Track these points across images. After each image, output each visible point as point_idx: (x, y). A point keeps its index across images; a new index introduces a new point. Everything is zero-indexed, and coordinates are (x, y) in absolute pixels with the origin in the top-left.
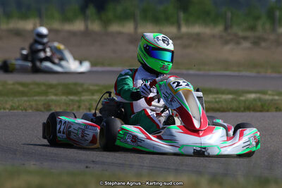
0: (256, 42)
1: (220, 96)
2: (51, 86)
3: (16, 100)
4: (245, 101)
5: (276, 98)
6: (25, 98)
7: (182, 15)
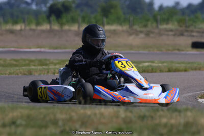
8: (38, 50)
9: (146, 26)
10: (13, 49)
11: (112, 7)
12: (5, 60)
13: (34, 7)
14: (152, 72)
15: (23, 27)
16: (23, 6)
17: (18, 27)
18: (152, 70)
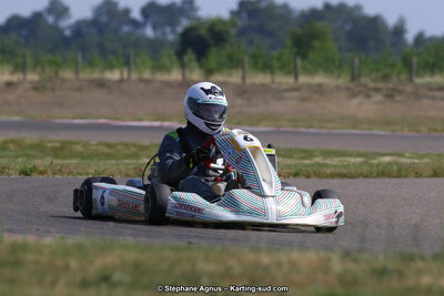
0: (390, 95)
1: (347, 159)
2: (143, 148)
3: (101, 163)
4: (378, 165)
5: (416, 161)
6: (113, 162)
7: (299, 62)
8: (157, 124)
9: (385, 78)
10: (102, 121)
11: (314, 36)
12: (86, 145)
13: (149, 32)
14: (397, 177)
15: (125, 75)
16: (126, 29)
17: (114, 75)
18: (399, 171)
